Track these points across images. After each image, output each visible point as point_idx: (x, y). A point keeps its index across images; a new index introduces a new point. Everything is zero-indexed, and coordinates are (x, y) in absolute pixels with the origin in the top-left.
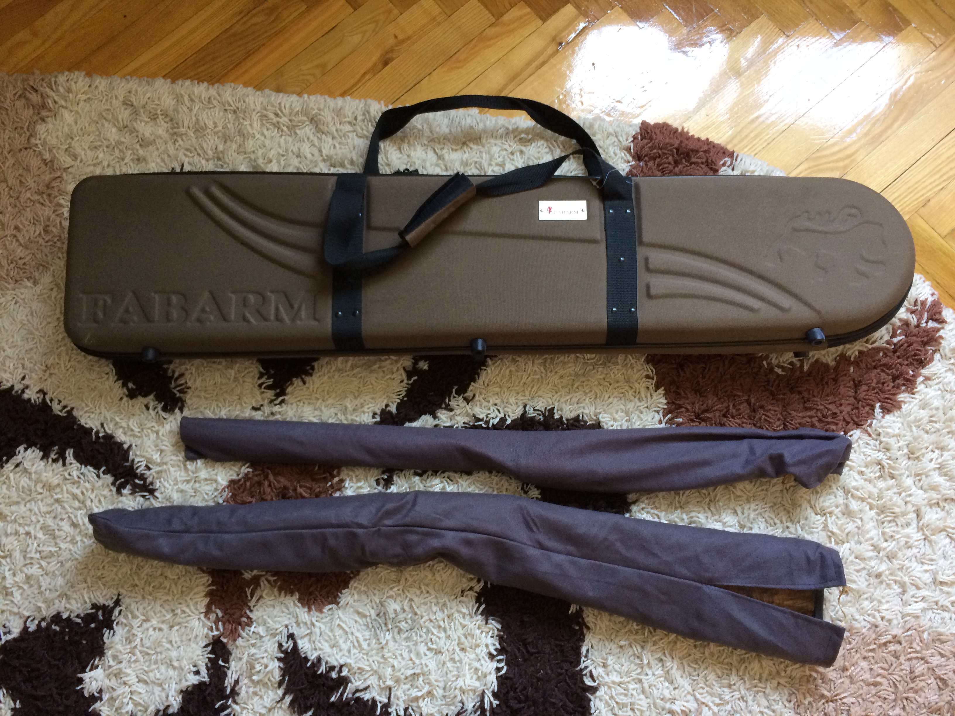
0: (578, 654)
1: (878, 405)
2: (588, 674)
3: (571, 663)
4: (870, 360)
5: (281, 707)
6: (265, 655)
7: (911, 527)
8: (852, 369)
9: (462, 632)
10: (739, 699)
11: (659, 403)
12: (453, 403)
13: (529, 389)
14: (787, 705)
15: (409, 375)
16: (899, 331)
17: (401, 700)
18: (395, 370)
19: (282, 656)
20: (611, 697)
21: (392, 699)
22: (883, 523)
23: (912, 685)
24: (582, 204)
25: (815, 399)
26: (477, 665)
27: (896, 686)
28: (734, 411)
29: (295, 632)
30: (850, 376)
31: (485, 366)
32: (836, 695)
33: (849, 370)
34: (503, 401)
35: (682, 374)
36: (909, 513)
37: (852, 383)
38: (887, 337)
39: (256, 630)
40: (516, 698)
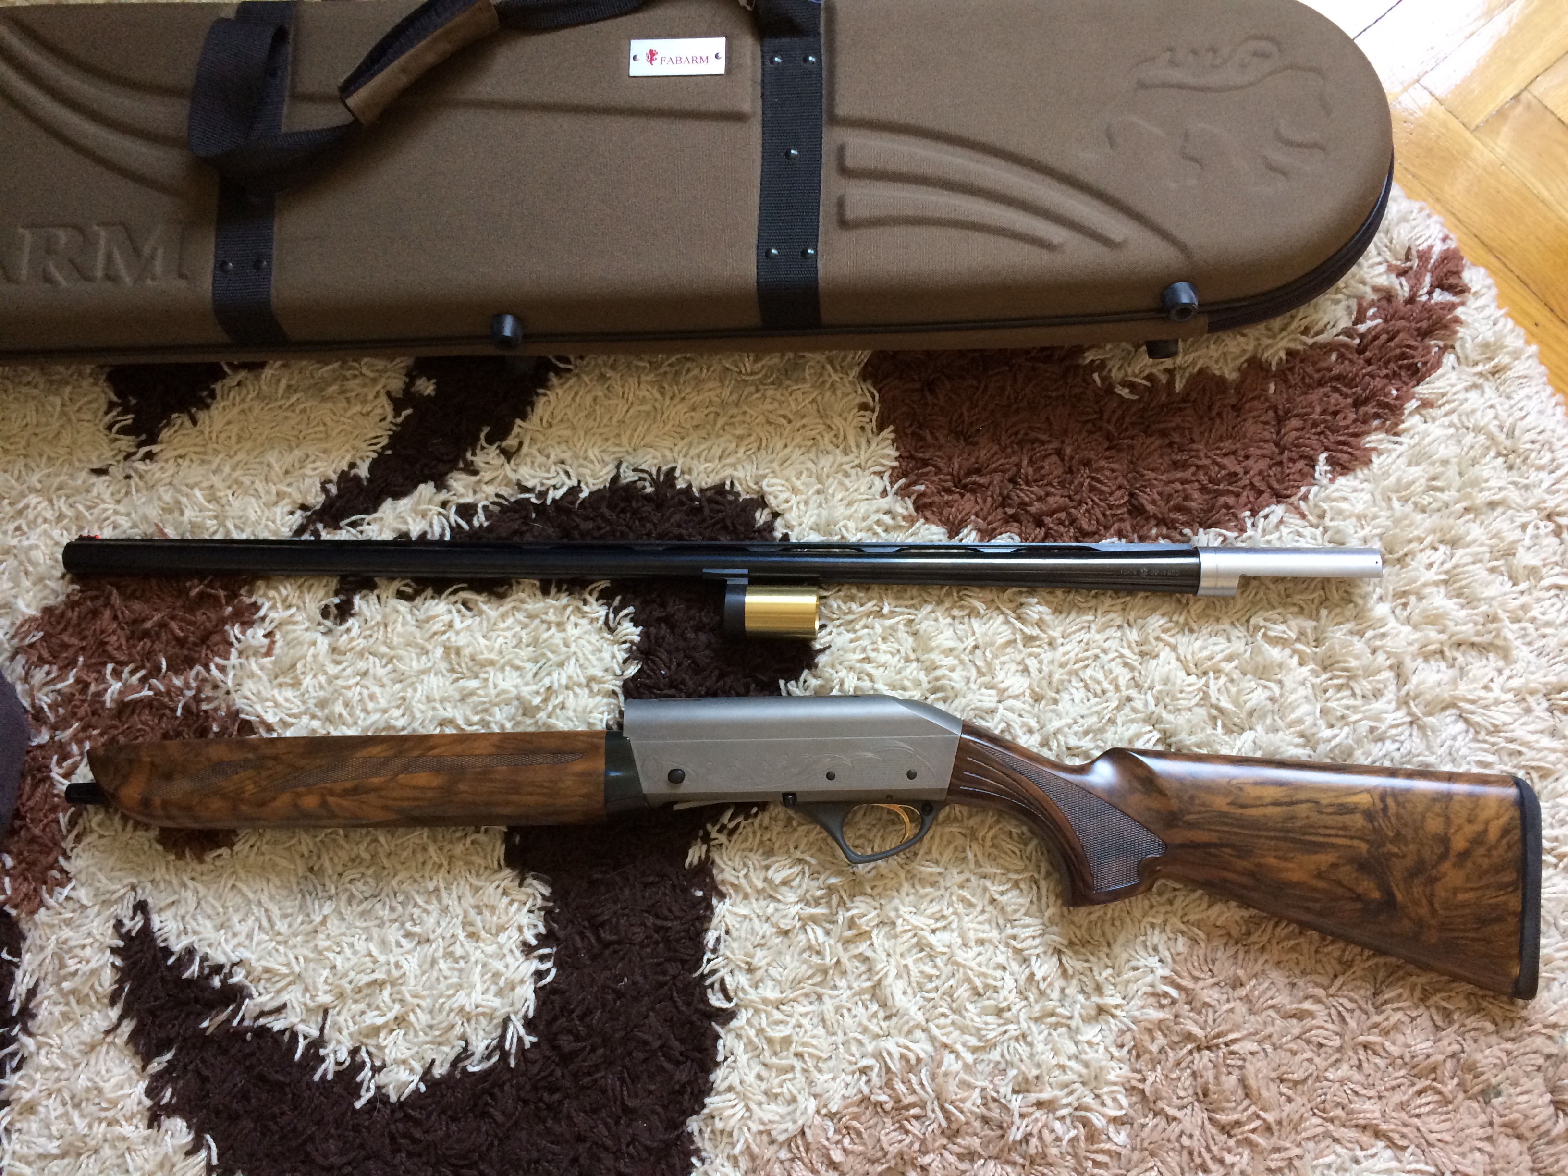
0: (699, 949)
1: (1322, 457)
2: (717, 986)
3: (683, 962)
4: (1310, 370)
5: (113, 1043)
6: (89, 941)
7: (1384, 699)
8: (1272, 387)
9: (472, 901)
10: (1017, 1039)
11: (883, 457)
12: (479, 460)
13: (628, 433)
14: (1116, 1053)
15: (398, 405)
16: (1371, 312)
17: (345, 1032)
18: (371, 396)
19: (121, 944)
20: (760, 1032)
21: (326, 1031)
22: (1325, 691)
23: (1377, 1019)
24: (719, 44)
25: (1195, 446)
26: (498, 965)
27: (1343, 1020)
28: (1030, 471)
29: (150, 900)
30: (1267, 400)
31: (547, 388)
32: (1218, 1036)
33: (1266, 390)
34: (576, 456)
35: (930, 398)
36: (1379, 671)
37: (1271, 413)
38: (1345, 322)
39: (73, 894)
40: (570, 1032)
